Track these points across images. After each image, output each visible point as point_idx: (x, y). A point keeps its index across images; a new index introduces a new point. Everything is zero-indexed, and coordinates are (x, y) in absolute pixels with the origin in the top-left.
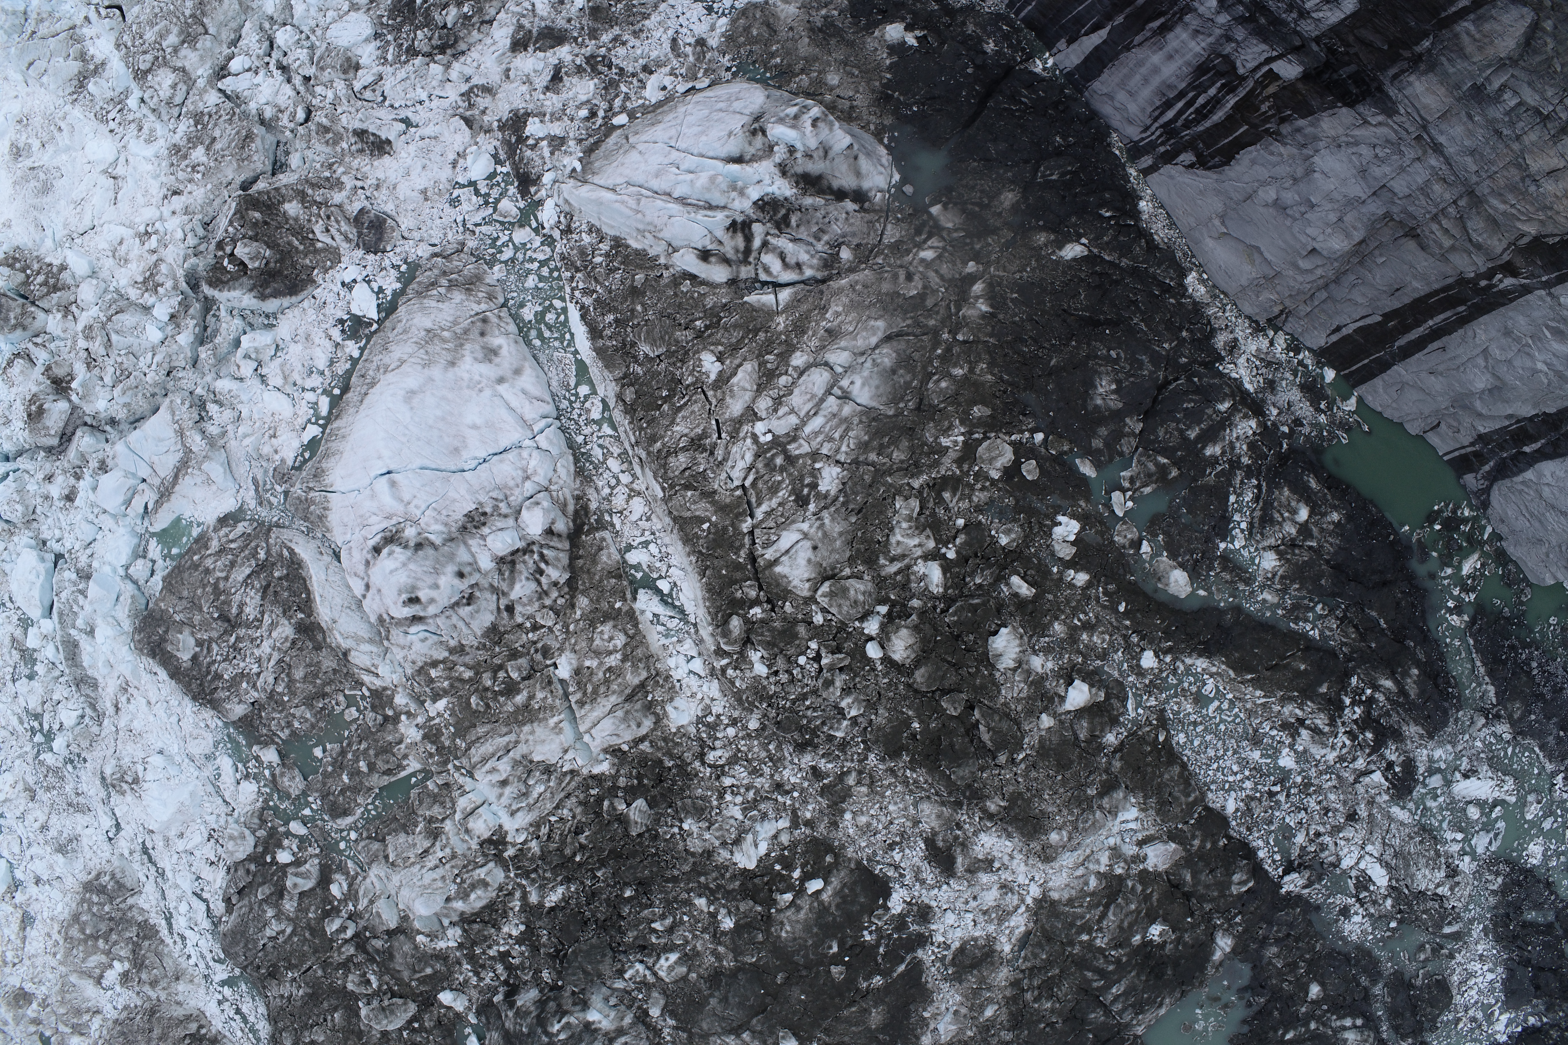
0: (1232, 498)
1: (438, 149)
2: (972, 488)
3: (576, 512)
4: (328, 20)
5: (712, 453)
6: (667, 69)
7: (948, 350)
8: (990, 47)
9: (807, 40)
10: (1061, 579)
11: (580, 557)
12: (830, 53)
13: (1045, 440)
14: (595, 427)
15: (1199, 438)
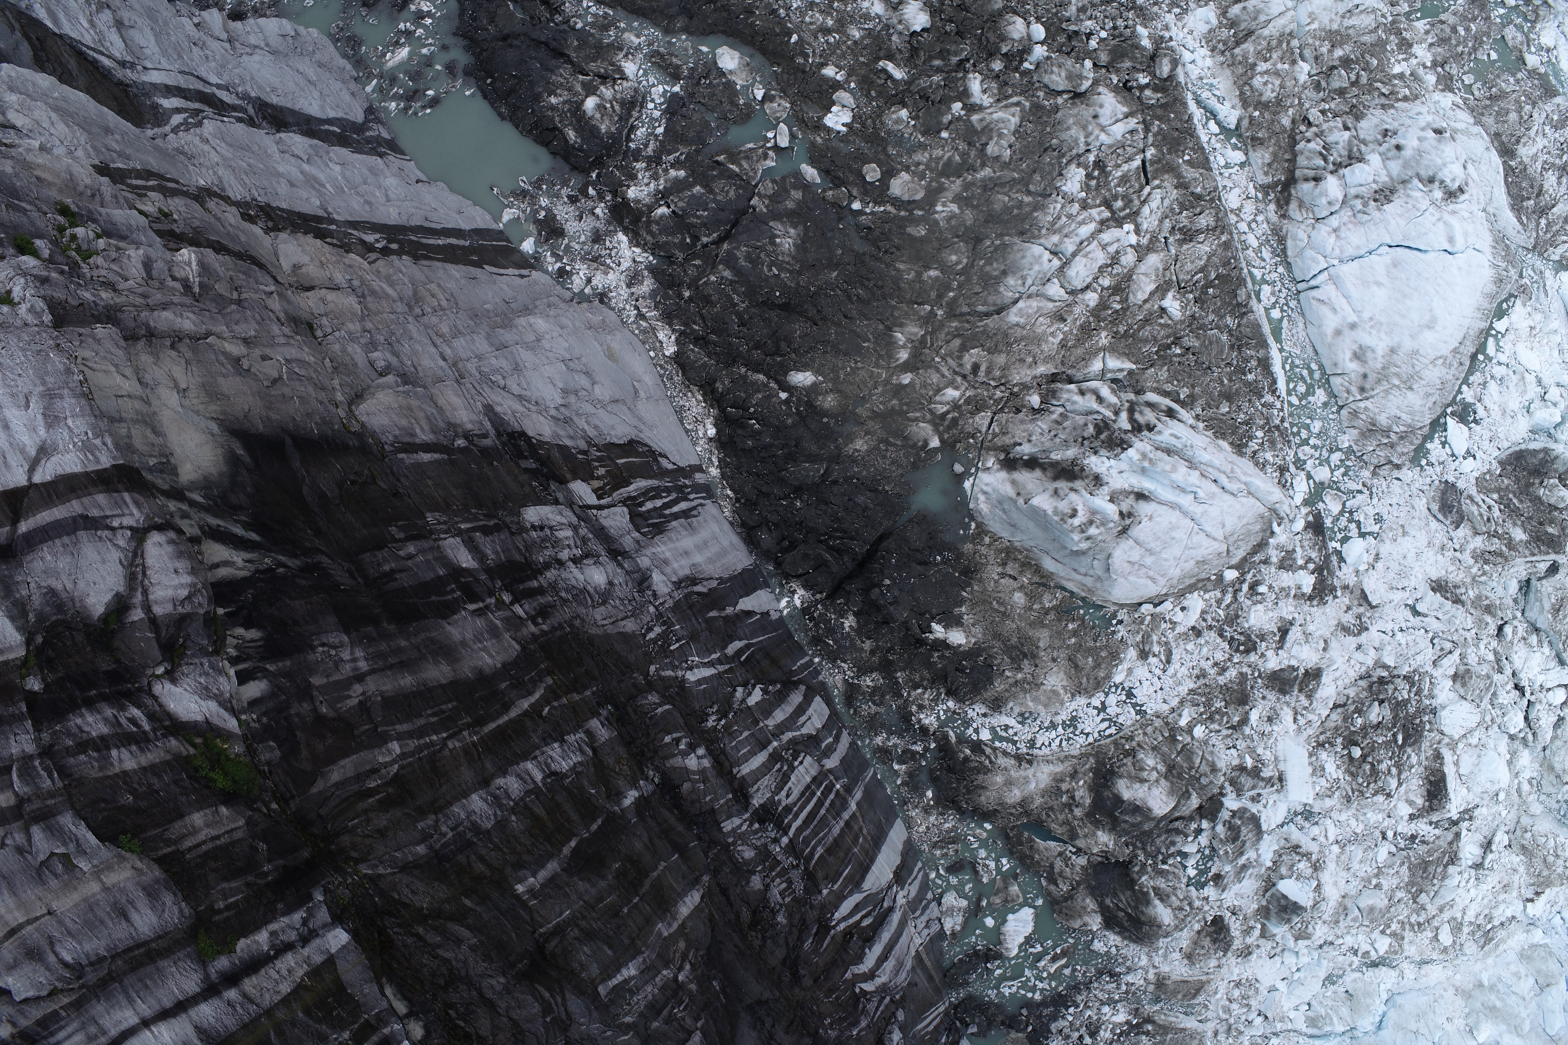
0: (660, 130)
1: (1391, 575)
2: (928, 167)
3: (1287, 203)
4: (1476, 734)
5: (1173, 228)
6: (1179, 629)
7: (940, 296)
8: (849, 622)
9: (1041, 644)
10: (849, 75)
11: (1287, 160)
12: (1018, 629)
13: (850, 203)
14: (1267, 277)
15: (693, 185)
